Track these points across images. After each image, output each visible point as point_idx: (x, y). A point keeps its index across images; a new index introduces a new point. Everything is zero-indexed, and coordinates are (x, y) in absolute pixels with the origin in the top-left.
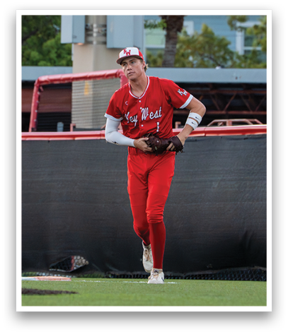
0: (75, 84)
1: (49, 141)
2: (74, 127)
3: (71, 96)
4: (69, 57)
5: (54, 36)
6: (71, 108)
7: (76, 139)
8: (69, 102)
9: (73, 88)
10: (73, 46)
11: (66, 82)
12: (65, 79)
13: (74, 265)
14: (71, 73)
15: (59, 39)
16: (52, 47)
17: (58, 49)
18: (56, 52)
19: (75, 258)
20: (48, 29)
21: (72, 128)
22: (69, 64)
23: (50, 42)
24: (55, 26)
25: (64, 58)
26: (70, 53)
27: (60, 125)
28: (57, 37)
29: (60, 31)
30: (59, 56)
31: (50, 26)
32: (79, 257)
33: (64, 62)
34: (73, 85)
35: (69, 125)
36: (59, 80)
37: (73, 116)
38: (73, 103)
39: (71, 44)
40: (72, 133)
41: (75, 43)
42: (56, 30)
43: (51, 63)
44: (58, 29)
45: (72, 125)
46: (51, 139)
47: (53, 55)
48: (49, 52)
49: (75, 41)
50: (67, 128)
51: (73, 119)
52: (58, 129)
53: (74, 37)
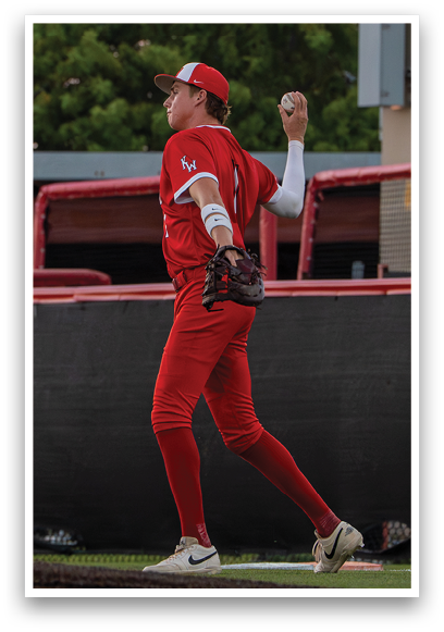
0: (386, 186)
1: (336, 298)
2: (386, 270)
3: (378, 209)
4: (373, 134)
5: (344, 94)
6: (378, 234)
7: (390, 292)
8: (375, 221)
9: (383, 195)
10: (382, 111)
11: (369, 182)
12: (365, 177)
13: (389, 539)
14: (379, 164)
15: (355, 99)
16: (341, 114)
17: (352, 118)
18: (348, 125)
19: (390, 525)
20: (334, 79)
21: (380, 272)
22: (375, 146)
23: (336, 105)
24: (347, 74)
25: (363, 135)
26: (375, 125)
27: (358, 266)
28: (351, 94)
29: (355, 83)
30: (354, 132)
31: (337, 73)
32: (397, 524)
33: (364, 143)
34: (383, 189)
35: (376, 267)
36: (355, 178)
37: (382, 249)
38: (383, 225)
39: (377, 108)
40: (380, 281)
41: (387, 107)
42: (348, 81)
43: (339, 145)
44: (352, 78)
45: (380, 268)
46: (340, 293)
47: (342, 130)
48: (335, 124)
49: (386, 101)
50: (370, 272)
51: (382, 255)
52: (354, 273)
53: (384, 94)
